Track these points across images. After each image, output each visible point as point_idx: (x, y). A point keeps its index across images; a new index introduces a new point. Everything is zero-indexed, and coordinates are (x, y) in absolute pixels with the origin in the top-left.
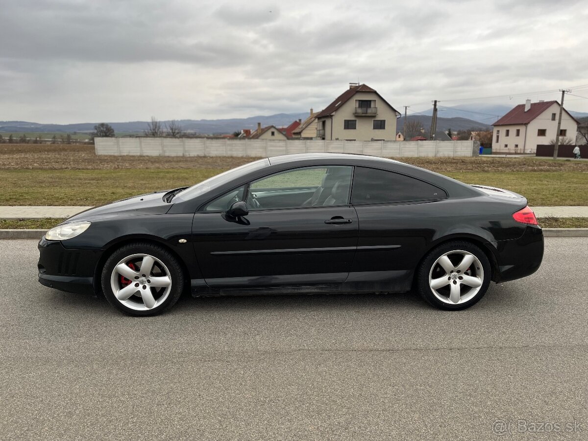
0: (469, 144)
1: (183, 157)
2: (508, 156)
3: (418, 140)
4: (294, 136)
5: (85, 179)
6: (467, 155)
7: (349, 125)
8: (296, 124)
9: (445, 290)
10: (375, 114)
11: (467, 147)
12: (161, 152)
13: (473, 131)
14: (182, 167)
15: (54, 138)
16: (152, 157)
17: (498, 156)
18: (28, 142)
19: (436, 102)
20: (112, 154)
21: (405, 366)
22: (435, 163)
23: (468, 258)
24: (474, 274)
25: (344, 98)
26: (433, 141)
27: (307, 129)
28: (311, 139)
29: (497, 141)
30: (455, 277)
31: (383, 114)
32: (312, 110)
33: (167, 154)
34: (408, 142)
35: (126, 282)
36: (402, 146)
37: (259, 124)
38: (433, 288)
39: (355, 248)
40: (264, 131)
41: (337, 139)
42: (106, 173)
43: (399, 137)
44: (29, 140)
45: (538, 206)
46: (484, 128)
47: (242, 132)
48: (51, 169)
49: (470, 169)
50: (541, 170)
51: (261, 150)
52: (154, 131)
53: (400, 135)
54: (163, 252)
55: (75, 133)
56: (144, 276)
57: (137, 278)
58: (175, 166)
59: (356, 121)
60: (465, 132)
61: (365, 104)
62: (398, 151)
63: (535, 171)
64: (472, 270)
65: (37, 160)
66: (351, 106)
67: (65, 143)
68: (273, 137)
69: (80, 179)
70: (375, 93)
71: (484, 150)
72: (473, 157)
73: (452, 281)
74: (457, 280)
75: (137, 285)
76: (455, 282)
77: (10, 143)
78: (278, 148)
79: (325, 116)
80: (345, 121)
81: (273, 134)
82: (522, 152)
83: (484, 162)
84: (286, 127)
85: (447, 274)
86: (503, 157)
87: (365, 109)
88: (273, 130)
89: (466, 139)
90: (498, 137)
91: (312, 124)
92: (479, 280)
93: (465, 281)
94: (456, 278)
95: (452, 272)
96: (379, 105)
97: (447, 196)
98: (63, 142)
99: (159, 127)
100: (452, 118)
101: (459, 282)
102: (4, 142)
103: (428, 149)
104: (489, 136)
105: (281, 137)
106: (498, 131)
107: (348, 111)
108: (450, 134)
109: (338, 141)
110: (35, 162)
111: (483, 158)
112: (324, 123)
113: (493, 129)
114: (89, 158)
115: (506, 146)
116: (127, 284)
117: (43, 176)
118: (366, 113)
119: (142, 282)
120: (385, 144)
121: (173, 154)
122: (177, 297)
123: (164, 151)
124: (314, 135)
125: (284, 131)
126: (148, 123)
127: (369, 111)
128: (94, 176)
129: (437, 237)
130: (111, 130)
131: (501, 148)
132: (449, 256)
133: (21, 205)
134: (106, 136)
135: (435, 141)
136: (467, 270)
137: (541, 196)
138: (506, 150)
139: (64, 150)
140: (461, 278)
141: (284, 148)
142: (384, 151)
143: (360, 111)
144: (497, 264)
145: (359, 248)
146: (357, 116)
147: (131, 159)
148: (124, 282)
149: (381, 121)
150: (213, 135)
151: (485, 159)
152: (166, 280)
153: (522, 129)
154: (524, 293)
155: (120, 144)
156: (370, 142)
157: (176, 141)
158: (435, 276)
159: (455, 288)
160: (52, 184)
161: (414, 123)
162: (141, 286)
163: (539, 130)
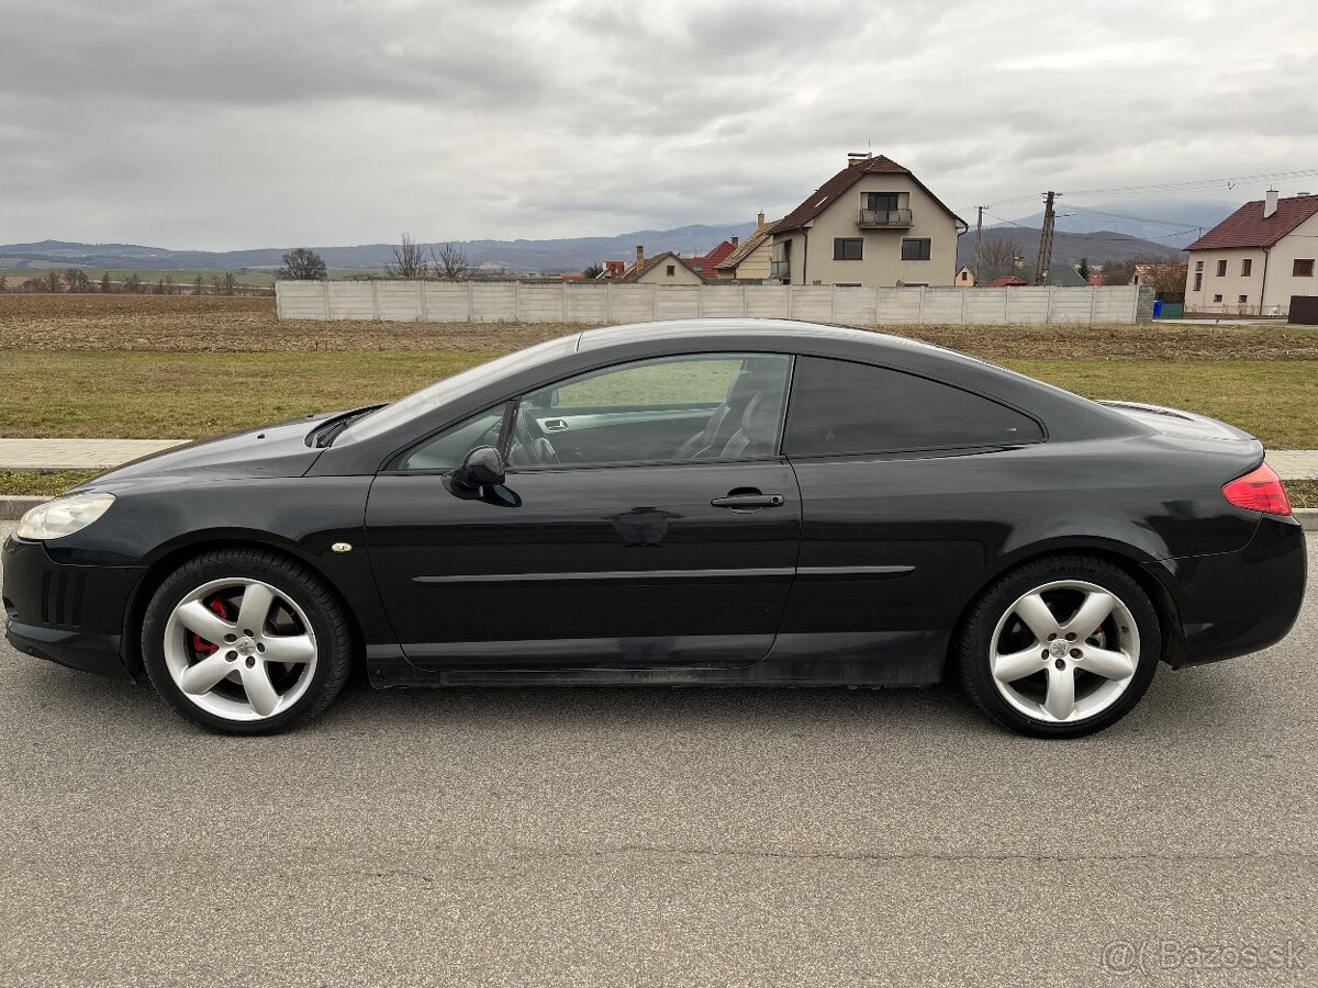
0: (1128, 293)
1: (468, 323)
2: (1221, 322)
3: (1008, 285)
4: (719, 276)
5: (239, 374)
6: (1125, 321)
7: (847, 250)
8: (726, 248)
9: (1035, 685)
10: (908, 224)
11: (1123, 301)
12: (420, 311)
13: (1141, 263)
14: (459, 348)
15: (199, 280)
16: (399, 324)
17: (1197, 322)
18: (143, 290)
19: (1051, 195)
20: (313, 317)
21: (904, 912)
22: (1043, 339)
23: (1098, 602)
24: (1113, 644)
25: (835, 189)
26: (1041, 288)
27: (748, 259)
28: (759, 282)
29: (1198, 288)
30: (1061, 650)
31: (925, 225)
32: (761, 216)
33: (432, 318)
34: (983, 289)
35: (206, 648)
36: (969, 299)
37: (640, 249)
38: (1001, 679)
39: (790, 571)
40: (649, 265)
41: (817, 283)
42: (287, 361)
43: (964, 278)
44: (145, 287)
45: (1292, 449)
46: (1167, 257)
47: (605, 268)
48: (173, 350)
49: (1129, 354)
50: (1301, 358)
51: (642, 308)
52: (408, 266)
53: (965, 275)
54: (292, 574)
55: (244, 272)
56: (248, 632)
57: (231, 638)
58: (445, 344)
59: (862, 240)
60: (1120, 266)
61: (884, 202)
62: (959, 310)
63: (1286, 358)
64: (1109, 634)
65: (149, 330)
66: (852, 207)
67: (222, 292)
68: (671, 278)
69: (227, 374)
70: (908, 175)
71: (1165, 308)
72: (1138, 323)
73: (1052, 660)
74: (1067, 659)
75: (231, 656)
76: (1060, 665)
77: (104, 292)
78: (682, 304)
79: (789, 231)
80: (836, 240)
81: (671, 270)
82: (1256, 313)
83: (1163, 337)
84: (702, 255)
85: (1038, 642)
86: (1211, 326)
87: (885, 213)
88: (671, 262)
89: (1124, 282)
90: (1199, 277)
91: (760, 249)
92: (1125, 662)
93: (1088, 662)
94: (1063, 654)
95: (1053, 637)
96: (916, 203)
97: (1043, 435)
98: (217, 290)
99: (419, 257)
100: (1092, 234)
101: (1071, 664)
102: (92, 290)
103: (1028, 306)
104: (1178, 275)
105: (689, 278)
106: (1200, 264)
107: (843, 219)
108: (1084, 272)
109: (818, 287)
110: (141, 335)
111: (1160, 327)
112: (788, 245)
113: (1188, 258)
114: (261, 325)
115: (1219, 298)
116: (207, 654)
117: (150, 366)
118: (887, 223)
119: (245, 650)
120: (927, 295)
121: (446, 318)
122: (333, 687)
123: (426, 311)
124: (766, 275)
125: (698, 265)
126: (395, 249)
127: (893, 217)
128: (261, 366)
129: (1013, 544)
130: (319, 263)
131: (1207, 304)
132: (1046, 596)
133: (61, 436)
134: (308, 277)
135: (1047, 288)
136: (1096, 633)
137: (1298, 423)
138: (1218, 309)
139: (215, 307)
140: (1076, 653)
141: (695, 304)
142: (927, 310)
143: (870, 217)
144: (1177, 619)
145: (802, 570)
146: (865, 228)
147: (352, 329)
148: (200, 647)
149: (920, 241)
150: (543, 275)
151: (1165, 330)
152: (304, 644)
153: (1257, 258)
154: (1248, 690)
155: (331, 294)
156: (895, 290)
157: (453, 289)
158: (1007, 647)
159: (1061, 680)
160: (162, 386)
161: (1001, 243)
162: (242, 658)
163: (1296, 261)
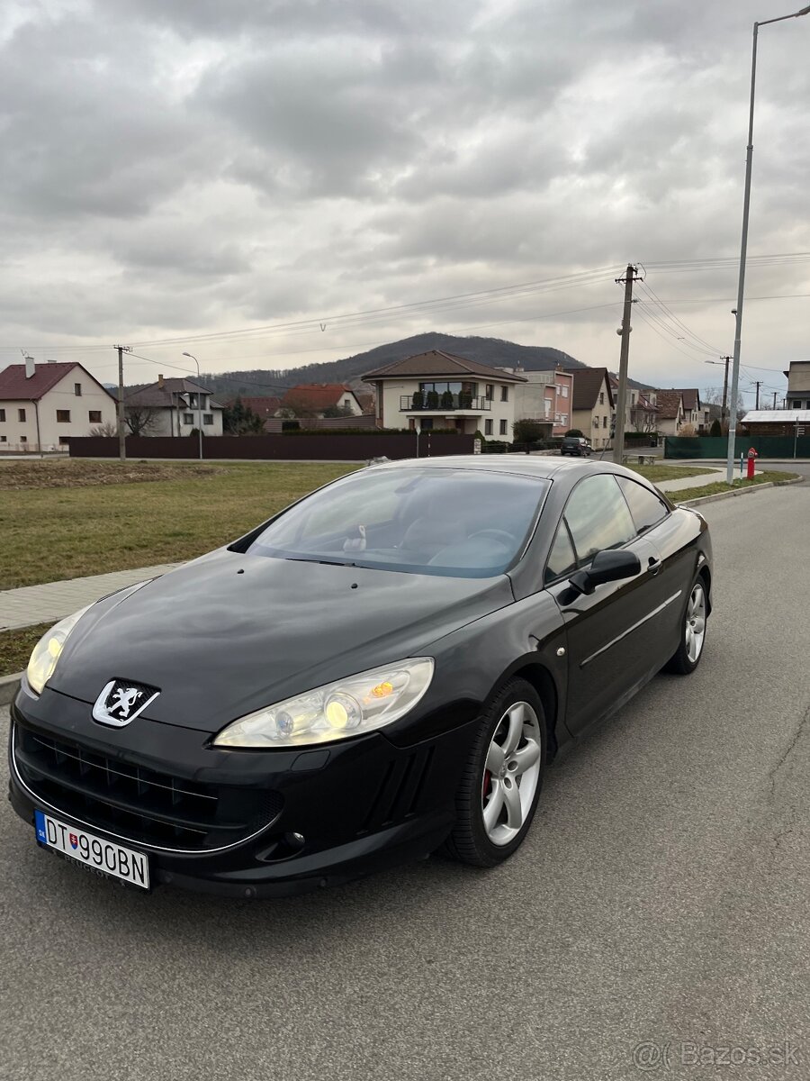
82: (37, 450)
115: (4, 439)
138: (5, 447)
153: (29, 408)
163: (58, 411)
